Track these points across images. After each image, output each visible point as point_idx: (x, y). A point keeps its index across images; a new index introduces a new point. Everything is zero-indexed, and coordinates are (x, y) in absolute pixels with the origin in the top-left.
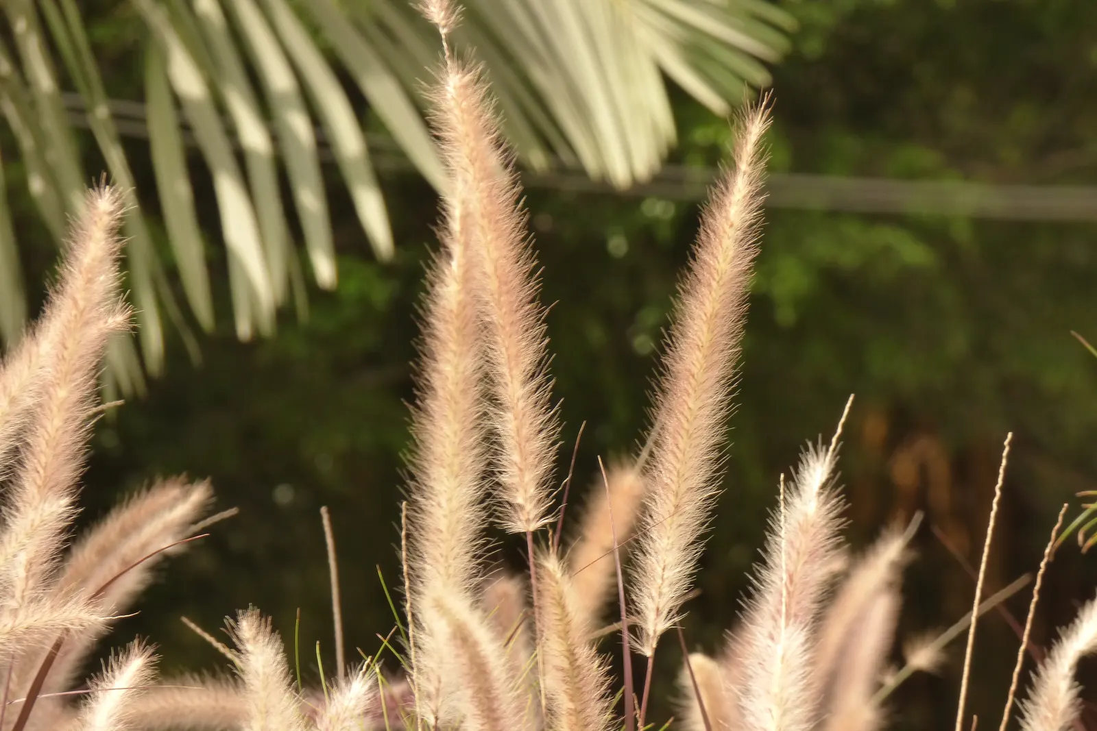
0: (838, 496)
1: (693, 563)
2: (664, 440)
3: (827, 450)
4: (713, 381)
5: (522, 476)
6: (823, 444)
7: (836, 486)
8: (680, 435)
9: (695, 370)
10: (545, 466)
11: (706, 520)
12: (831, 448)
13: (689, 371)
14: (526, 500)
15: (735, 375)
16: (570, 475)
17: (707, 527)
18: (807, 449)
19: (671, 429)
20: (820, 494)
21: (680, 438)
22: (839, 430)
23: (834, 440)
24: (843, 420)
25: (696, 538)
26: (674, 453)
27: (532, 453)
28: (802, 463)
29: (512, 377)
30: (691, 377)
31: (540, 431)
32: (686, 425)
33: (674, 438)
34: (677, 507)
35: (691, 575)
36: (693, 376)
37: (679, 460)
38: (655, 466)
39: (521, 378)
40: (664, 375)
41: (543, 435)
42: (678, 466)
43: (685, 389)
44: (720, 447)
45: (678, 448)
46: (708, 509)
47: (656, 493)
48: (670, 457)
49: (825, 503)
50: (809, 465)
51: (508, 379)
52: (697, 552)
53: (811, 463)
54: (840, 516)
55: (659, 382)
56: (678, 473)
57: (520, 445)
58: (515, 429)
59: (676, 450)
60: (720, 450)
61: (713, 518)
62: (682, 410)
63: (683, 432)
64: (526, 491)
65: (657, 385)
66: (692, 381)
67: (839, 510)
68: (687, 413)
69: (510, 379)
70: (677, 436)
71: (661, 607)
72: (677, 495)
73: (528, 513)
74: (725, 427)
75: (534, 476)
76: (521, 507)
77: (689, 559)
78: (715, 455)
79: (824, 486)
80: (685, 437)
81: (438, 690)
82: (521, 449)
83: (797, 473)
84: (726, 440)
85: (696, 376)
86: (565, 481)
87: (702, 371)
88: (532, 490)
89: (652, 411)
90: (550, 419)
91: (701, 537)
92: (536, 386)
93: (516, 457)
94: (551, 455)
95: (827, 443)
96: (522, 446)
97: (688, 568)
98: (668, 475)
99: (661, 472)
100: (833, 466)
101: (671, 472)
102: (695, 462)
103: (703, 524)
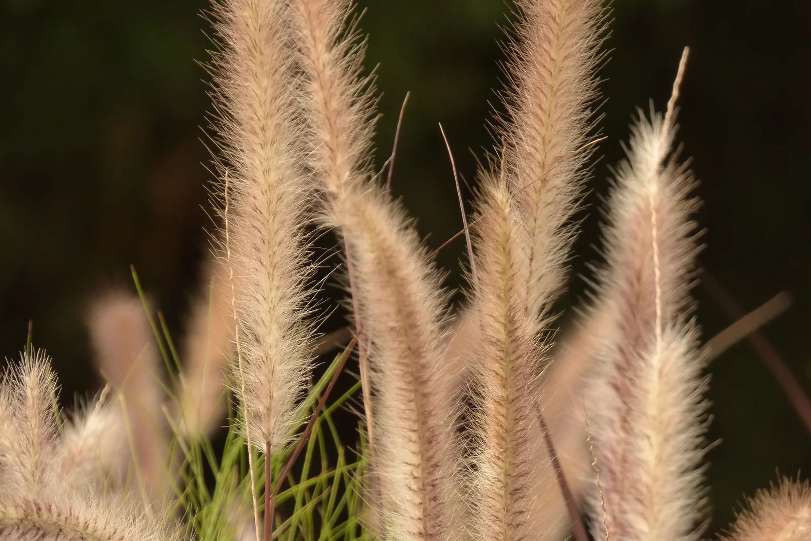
0: (683, 173)
1: (566, 250)
2: (524, 100)
3: (663, 118)
4: (579, 23)
5: (333, 159)
6: (656, 111)
7: (680, 162)
8: (543, 92)
9: (555, 11)
10: (361, 145)
11: (582, 195)
12: (668, 115)
13: (549, 13)
14: (338, 187)
15: (604, 14)
16: (393, 154)
17: (582, 204)
18: (638, 119)
19: (531, 86)
20: (660, 173)
21: (541, 96)
22: (675, 93)
23: (670, 104)
24: (678, 80)
25: (569, 219)
26: (537, 116)
27: (344, 130)
28: (634, 136)
29: (314, 38)
30: (551, 20)
31: (353, 104)
32: (549, 81)
33: (536, 96)
34: (544, 181)
35: (565, 264)
36: (554, 19)
37: (543, 124)
38: (514, 133)
39: (326, 41)
40: (518, 22)
41: (357, 106)
42: (543, 131)
43: (545, 36)
44: (592, 104)
45: (541, 108)
46: (582, 182)
47: (515, 165)
48: (531, 120)
49: (668, 184)
50: (642, 137)
51: (310, 42)
52: (571, 236)
53: (644, 134)
54: (689, 196)
55: (513, 30)
56: (543, 139)
57: (329, 120)
58: (323, 101)
59: (539, 112)
60: (593, 107)
61: (588, 193)
62: (543, 62)
63: (545, 89)
64: (339, 177)
65: (509, 33)
66: (553, 25)
67: (687, 189)
68: (549, 65)
69: (312, 42)
70: (538, 93)
71: (529, 305)
72: (543, 166)
73: (343, 203)
74: (599, 78)
75: (348, 159)
76: (335, 196)
77: (562, 245)
78: (588, 114)
79: (665, 163)
80: (549, 95)
81: (269, 409)
82: (331, 124)
83: (630, 147)
84: (599, 96)
85: (557, 19)
86: (386, 163)
87: (564, 12)
88: (346, 175)
89: (505, 65)
90: (364, 90)
91: (574, 218)
92: (345, 49)
93: (325, 135)
94: (369, 132)
95: (662, 109)
96: (332, 121)
97: (562, 256)
98: (531, 143)
99: (521, 139)
100: (672, 136)
101: (534, 138)
102: (563, 125)
103: (576, 200)
